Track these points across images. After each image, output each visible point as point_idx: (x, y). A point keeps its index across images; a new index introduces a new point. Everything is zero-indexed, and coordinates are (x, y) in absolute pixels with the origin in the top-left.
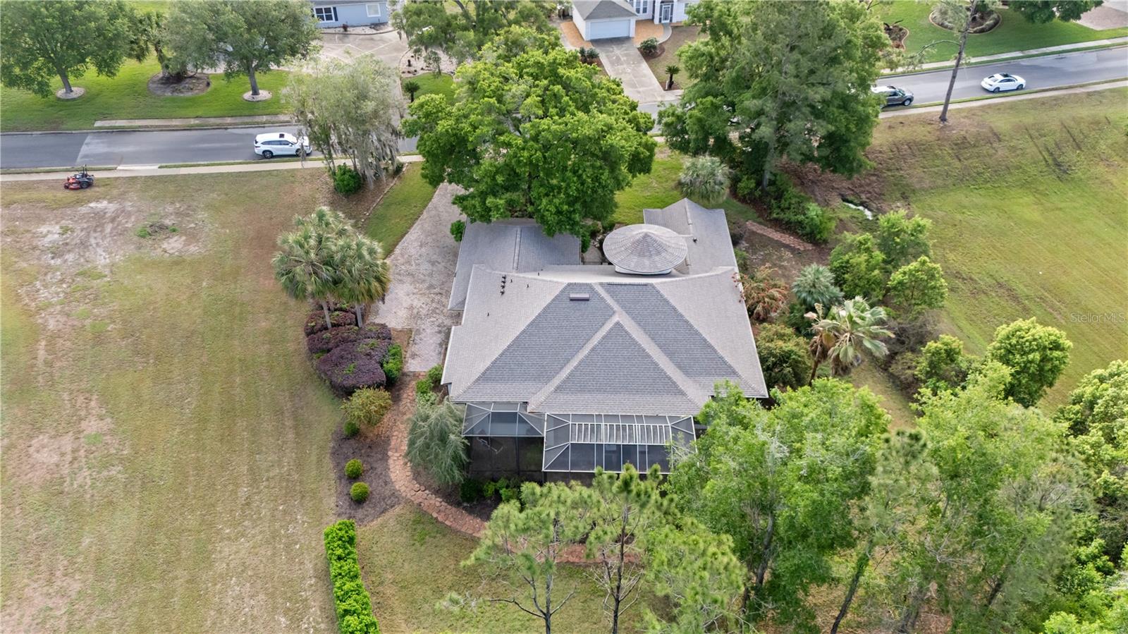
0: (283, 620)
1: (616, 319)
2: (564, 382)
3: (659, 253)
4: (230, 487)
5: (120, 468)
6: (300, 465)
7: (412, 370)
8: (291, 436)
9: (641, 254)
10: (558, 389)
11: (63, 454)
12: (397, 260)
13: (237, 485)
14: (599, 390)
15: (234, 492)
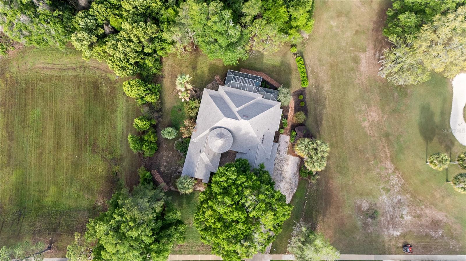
0: (315, 70)
1: (237, 109)
2: (253, 100)
3: (218, 134)
4: (330, 104)
5: (356, 110)
6: (315, 109)
7: (288, 137)
8: (318, 118)
9: (223, 134)
10: (255, 99)
11: (370, 115)
12: (291, 192)
13: (329, 104)
14: (245, 96)
15: (329, 102)
